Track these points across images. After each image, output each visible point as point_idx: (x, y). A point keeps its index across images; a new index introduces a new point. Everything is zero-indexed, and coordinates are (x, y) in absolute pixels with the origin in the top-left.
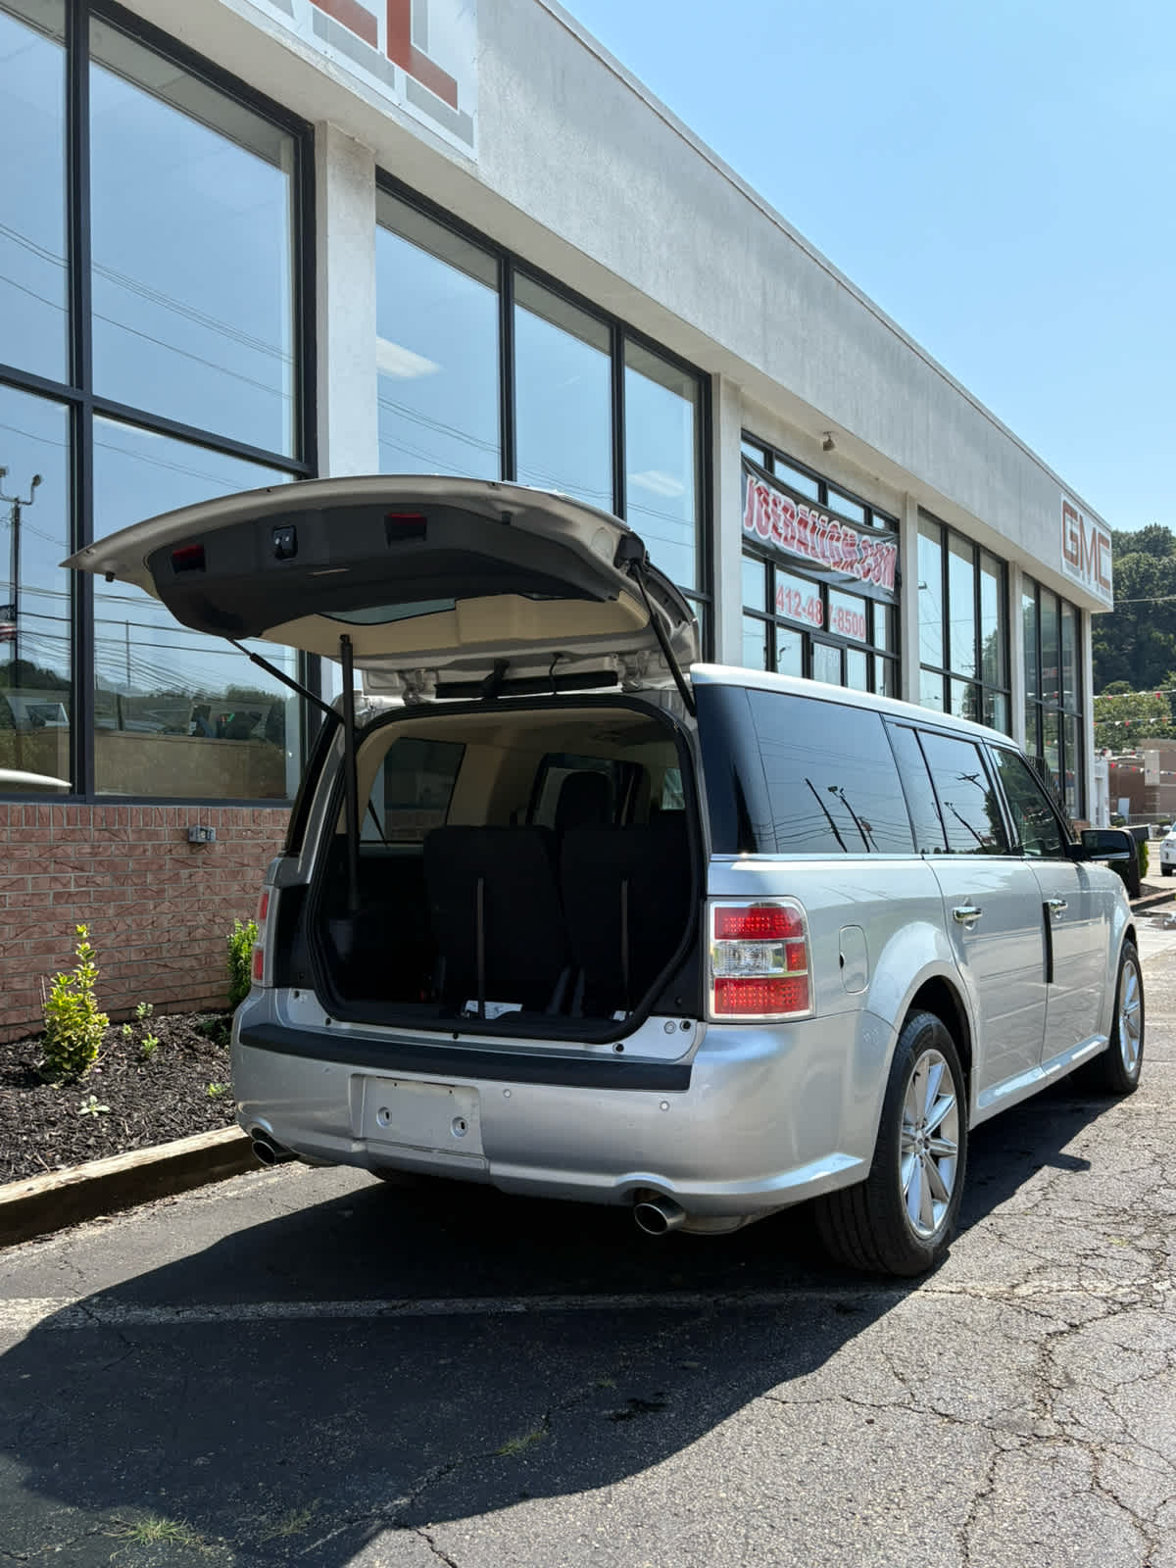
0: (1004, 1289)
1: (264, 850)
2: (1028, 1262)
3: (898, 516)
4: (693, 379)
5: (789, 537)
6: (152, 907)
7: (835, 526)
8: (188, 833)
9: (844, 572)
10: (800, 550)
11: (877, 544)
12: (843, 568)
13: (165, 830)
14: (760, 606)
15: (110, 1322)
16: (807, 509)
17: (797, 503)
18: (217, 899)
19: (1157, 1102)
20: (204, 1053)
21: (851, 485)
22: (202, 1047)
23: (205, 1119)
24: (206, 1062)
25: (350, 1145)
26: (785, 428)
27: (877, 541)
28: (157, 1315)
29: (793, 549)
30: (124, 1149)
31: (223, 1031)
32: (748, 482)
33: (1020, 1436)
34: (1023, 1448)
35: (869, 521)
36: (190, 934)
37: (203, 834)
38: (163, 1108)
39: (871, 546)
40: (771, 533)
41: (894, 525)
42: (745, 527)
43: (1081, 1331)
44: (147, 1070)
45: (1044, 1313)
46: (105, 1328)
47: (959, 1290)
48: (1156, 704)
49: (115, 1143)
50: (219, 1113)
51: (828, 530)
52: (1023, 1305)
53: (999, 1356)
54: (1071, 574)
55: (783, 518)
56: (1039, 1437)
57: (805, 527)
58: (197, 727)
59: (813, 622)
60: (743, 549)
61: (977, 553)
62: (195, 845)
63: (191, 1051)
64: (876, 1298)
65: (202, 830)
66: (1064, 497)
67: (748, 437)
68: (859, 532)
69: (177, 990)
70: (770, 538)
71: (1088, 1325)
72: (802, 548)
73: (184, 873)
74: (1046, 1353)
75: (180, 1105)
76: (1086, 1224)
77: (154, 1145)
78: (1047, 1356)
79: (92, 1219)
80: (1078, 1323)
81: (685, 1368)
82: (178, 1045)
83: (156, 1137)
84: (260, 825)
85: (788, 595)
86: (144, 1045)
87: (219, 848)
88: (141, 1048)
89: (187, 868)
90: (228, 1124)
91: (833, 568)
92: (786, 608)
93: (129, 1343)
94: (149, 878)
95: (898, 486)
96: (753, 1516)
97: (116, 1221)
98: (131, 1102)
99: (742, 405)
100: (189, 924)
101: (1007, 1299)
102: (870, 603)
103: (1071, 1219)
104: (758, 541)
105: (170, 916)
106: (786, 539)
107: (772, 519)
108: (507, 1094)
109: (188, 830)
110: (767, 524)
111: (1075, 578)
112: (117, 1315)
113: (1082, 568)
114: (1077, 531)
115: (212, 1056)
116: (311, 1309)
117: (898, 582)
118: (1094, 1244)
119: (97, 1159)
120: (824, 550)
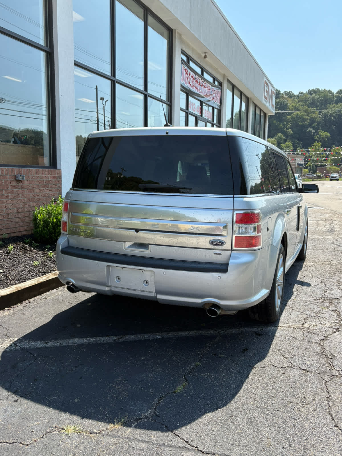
0: (300, 325)
1: (40, 183)
2: (303, 316)
3: (222, 82)
4: (168, 30)
5: (193, 86)
6: (5, 201)
7: (205, 83)
8: (16, 177)
9: (207, 98)
10: (196, 90)
11: (216, 90)
12: (207, 97)
13: (8, 176)
14: (184, 107)
15: (24, 347)
16: (198, 77)
17: (195, 75)
18: (26, 199)
19: (313, 263)
20: (28, 250)
21: (210, 70)
22: (28, 249)
23: (35, 273)
24: (30, 253)
25: (106, 288)
26: (193, 50)
27: (216, 89)
28: (39, 344)
29: (194, 90)
30: (10, 284)
31: (33, 243)
32: (182, 67)
33: (328, 376)
34: (331, 380)
35: (214, 82)
36: (18, 210)
37: (21, 177)
38: (20, 270)
39: (214, 90)
40: (188, 84)
41: (221, 84)
42: (182, 82)
43: (329, 339)
44: (11, 257)
45: (316, 333)
46: (23, 349)
47: (288, 326)
48: (273, 142)
49: (7, 283)
50: (38, 271)
51: (203, 84)
52: (308, 330)
53: (310, 348)
54: (265, 103)
55: (191, 80)
56: (334, 376)
57: (197, 83)
58: (14, 139)
59: (198, 113)
60: (181, 89)
61: (241, 94)
62: (18, 181)
63: (24, 250)
64: (266, 330)
65: (21, 176)
66: (265, 79)
67: (183, 52)
68: (212, 86)
69: (14, 229)
70: (188, 86)
71: (329, 336)
72: (196, 89)
73: (15, 190)
74: (322, 346)
75: (25, 269)
76: (313, 303)
77: (20, 283)
78: (323, 347)
79: (4, 309)
80: (326, 336)
81: (220, 357)
82: (20, 248)
83: (20, 280)
84: (38, 174)
85: (192, 104)
86: (8, 248)
87: (26, 182)
88: (7, 249)
89: (16, 189)
90: (42, 275)
91: (204, 97)
92: (191, 108)
93: (34, 355)
94: (4, 192)
95: (222, 72)
96: (265, 410)
97: (12, 309)
98: (9, 268)
99: (182, 41)
100: (17, 207)
101: (303, 329)
102: (213, 108)
103: (308, 301)
104: (185, 86)
105: (11, 204)
106: (192, 86)
107: (189, 80)
108: (165, 273)
109: (16, 176)
110: (187, 81)
111: (266, 104)
112: (26, 345)
113: (268, 101)
114: (267, 90)
115: (31, 251)
116: (92, 340)
117: (221, 102)
118: (319, 309)
119: (2, 289)
120: (202, 91)
